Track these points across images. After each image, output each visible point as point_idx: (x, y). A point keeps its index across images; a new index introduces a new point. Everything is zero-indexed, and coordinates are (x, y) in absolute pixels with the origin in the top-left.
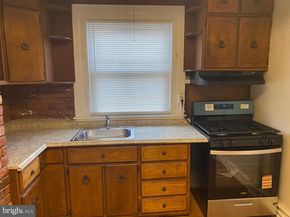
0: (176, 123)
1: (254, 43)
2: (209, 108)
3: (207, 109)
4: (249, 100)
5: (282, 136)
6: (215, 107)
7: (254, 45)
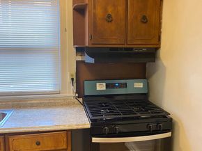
0: (66, 104)
1: (144, 18)
2: (101, 87)
3: (98, 88)
4: (145, 78)
5: (171, 119)
6: (107, 86)
7: (144, 20)
